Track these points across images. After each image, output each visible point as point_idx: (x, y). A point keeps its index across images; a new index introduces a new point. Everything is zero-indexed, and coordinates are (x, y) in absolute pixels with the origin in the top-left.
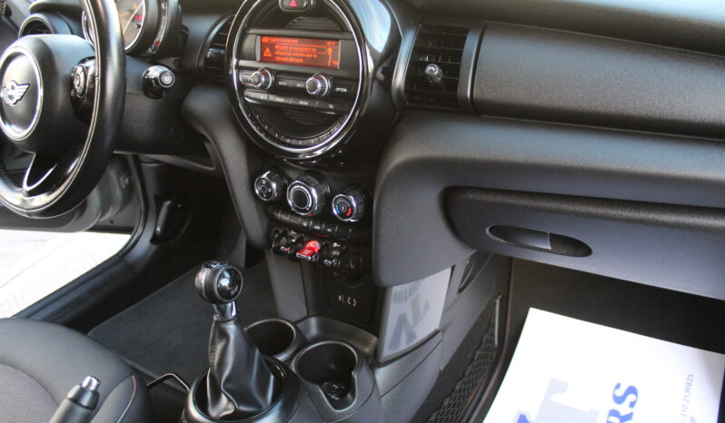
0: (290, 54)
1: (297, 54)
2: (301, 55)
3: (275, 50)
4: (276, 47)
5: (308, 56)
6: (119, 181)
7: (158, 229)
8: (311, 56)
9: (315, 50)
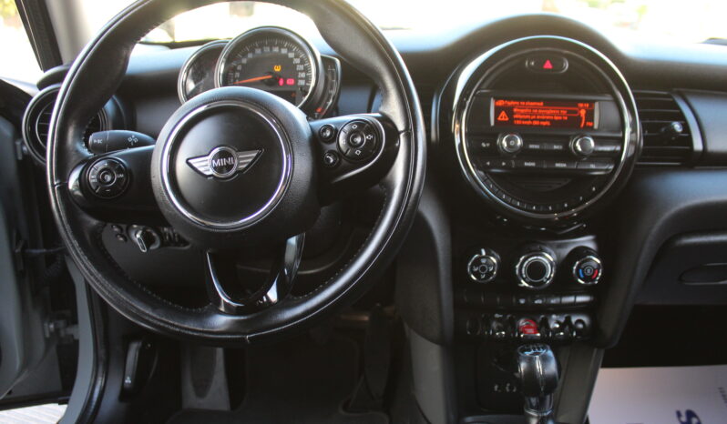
0: (534, 117)
1: (543, 117)
2: (548, 117)
3: (513, 113)
4: (515, 110)
5: (556, 118)
6: (43, 326)
7: (128, 381)
8: (560, 118)
9: (565, 112)
